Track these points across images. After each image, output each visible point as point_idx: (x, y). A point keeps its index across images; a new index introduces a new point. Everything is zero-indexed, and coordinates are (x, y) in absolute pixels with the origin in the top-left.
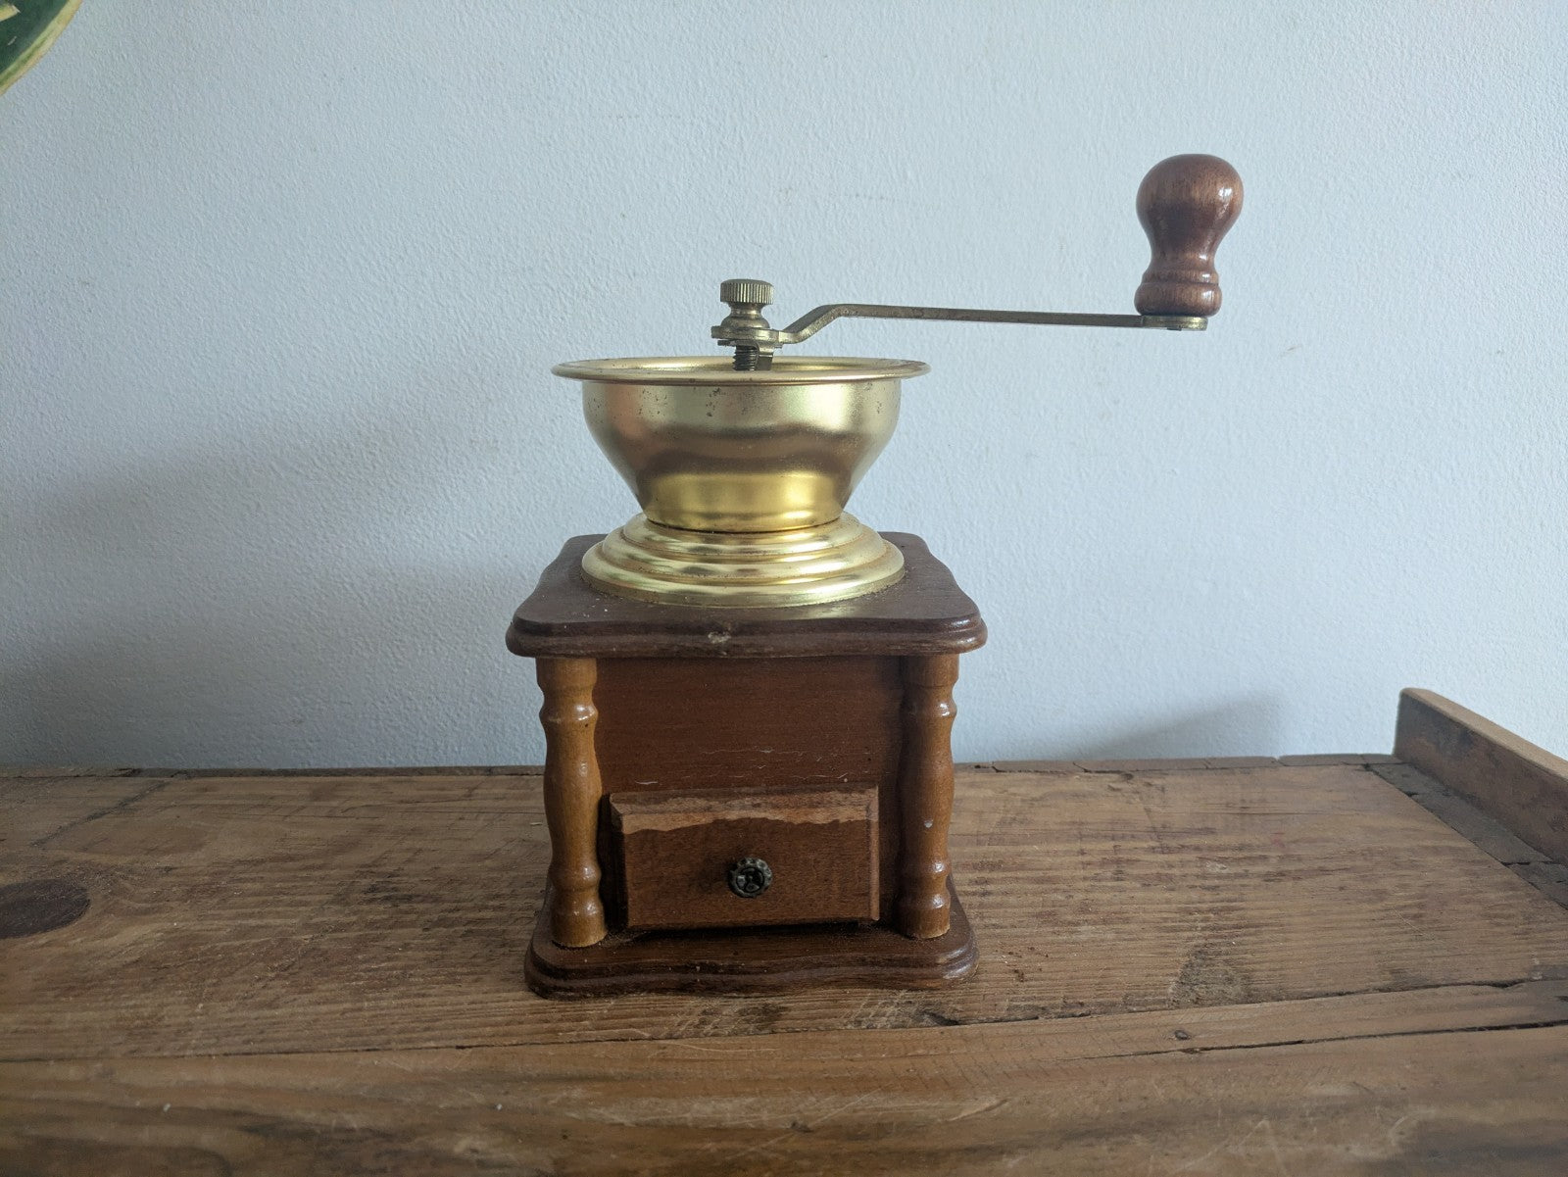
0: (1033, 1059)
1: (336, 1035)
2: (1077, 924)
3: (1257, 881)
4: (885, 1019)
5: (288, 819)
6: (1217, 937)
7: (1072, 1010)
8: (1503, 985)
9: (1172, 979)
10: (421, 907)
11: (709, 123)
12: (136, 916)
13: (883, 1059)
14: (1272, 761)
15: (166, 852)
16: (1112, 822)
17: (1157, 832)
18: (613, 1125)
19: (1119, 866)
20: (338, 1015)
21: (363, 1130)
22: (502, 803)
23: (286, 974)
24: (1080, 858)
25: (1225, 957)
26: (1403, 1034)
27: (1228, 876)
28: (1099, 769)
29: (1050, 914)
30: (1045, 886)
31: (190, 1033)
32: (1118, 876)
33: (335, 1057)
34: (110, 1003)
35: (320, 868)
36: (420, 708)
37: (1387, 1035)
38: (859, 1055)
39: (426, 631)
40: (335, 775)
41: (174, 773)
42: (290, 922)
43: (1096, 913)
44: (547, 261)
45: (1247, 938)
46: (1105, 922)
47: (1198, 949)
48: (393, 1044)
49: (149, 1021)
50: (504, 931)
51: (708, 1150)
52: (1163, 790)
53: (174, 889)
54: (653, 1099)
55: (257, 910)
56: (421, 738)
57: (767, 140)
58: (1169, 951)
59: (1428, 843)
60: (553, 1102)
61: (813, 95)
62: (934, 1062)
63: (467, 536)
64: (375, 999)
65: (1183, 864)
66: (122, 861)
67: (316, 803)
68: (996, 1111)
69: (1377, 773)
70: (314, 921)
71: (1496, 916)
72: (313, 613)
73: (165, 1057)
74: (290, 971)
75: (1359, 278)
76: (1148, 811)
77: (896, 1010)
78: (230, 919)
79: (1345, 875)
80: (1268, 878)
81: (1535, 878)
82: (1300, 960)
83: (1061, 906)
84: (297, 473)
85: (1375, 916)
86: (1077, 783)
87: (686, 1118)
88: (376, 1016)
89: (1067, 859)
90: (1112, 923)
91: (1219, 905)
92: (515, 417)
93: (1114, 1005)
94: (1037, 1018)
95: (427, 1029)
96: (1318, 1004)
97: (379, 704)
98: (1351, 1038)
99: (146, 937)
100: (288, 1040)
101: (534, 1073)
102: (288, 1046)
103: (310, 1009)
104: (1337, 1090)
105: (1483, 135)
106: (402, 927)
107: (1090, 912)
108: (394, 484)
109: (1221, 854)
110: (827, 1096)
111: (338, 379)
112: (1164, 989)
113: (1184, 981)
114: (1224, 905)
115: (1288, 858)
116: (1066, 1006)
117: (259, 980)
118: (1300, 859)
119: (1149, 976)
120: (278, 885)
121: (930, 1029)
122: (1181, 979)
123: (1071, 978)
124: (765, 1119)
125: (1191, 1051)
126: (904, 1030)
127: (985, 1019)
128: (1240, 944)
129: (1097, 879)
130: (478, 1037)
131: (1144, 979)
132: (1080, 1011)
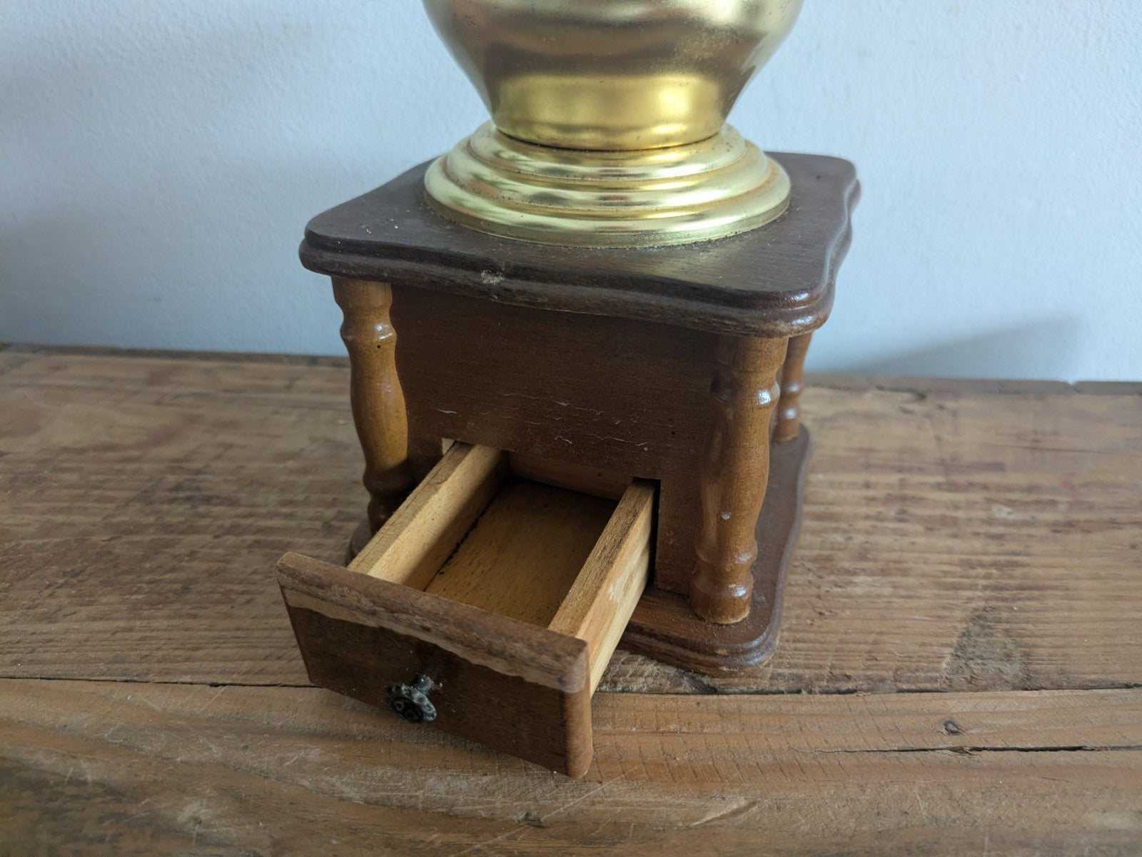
0: (790, 748)
2: (854, 573)
3: (1043, 532)
4: (642, 680)
5: (120, 405)
6: (997, 599)
7: (840, 687)
9: (946, 651)
10: (217, 510)
13: (631, 733)
14: (1066, 386)
16: (901, 451)
17: (948, 465)
18: (342, 799)
19: (902, 502)
20: (109, 635)
21: (95, 783)
22: (315, 398)
23: (74, 581)
24: (865, 492)
25: (1005, 626)
27: (1014, 524)
28: (893, 387)
29: (827, 559)
30: (826, 524)
33: (92, 687)
35: (137, 460)
38: (609, 727)
41: (37, 349)
42: (93, 519)
43: (875, 560)
45: (1028, 603)
46: (884, 572)
47: (977, 613)
48: (151, 677)
50: (289, 543)
51: (432, 842)
52: (955, 414)
54: (388, 769)
55: (67, 505)
58: (946, 613)
60: (289, 763)
62: (685, 743)
64: (150, 618)
65: (970, 505)
67: (149, 388)
68: (742, 816)
70: (114, 521)
72: (156, 200)
74: (80, 577)
76: (938, 439)
77: (655, 668)
78: (41, 513)
79: (1137, 531)
80: (1056, 528)
82: (1085, 636)
83: (839, 550)
86: (870, 402)
87: (417, 797)
88: (143, 639)
89: (852, 492)
90: (890, 575)
91: (1002, 558)
93: (882, 680)
94: (799, 692)
95: (188, 659)
96: (1103, 697)
100: (53, 662)
101: (277, 725)
102: (51, 670)
103: (86, 625)
104: (1120, 821)
106: (195, 533)
107: (869, 559)
109: (1009, 496)
112: (938, 662)
113: (959, 654)
114: (1008, 558)
115: (1077, 505)
116: (833, 678)
117: (48, 586)
118: (1091, 507)
119: (923, 644)
120: (93, 478)
121: (687, 697)
122: (956, 650)
123: (841, 642)
124: (498, 805)
125: (958, 750)
126: (661, 696)
127: (745, 689)
128: (1022, 610)
129: (879, 518)
130: (233, 673)
131: (917, 648)
132: (846, 686)
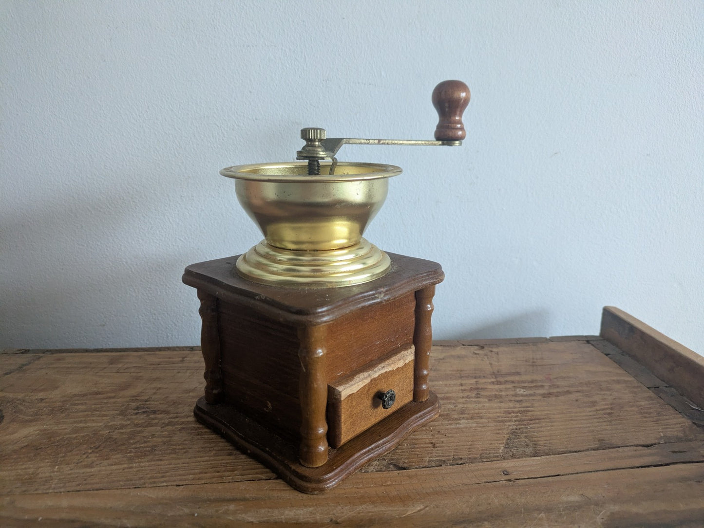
0: (439, 486)
1: (120, 481)
2: (460, 420)
3: (539, 398)
4: (372, 467)
5: (98, 374)
6: (522, 425)
7: (457, 462)
8: (647, 446)
9: (501, 445)
10: (160, 416)
11: (290, 49)
12: (25, 423)
13: (370, 487)
14: (546, 339)
15: (41, 391)
16: (475, 370)
17: (495, 374)
18: (248, 522)
19: (478, 390)
20: (121, 471)
23: (97, 450)
24: (461, 388)
25: (525, 435)
26: (603, 470)
27: (526, 395)
28: (470, 344)
29: (447, 415)
30: (445, 401)
31: (51, 481)
32: (478, 396)
33: (119, 491)
34: (13, 467)
35: (114, 397)
36: (160, 318)
37: (597, 471)
38: (361, 486)
39: (162, 283)
40: (120, 352)
41: (45, 351)
42: (99, 424)
43: (468, 414)
44: (215, 113)
45: (534, 425)
46: (472, 418)
47: (513, 431)
48: (147, 485)
49: (32, 476)
52: (497, 353)
53: (44, 409)
54: (266, 509)
55: (83, 419)
56: (160, 332)
57: (317, 57)
58: (500, 432)
59: (615, 378)
60: (220, 512)
61: (338, 37)
62: (395, 488)
63: (180, 240)
64: (139, 462)
65: (507, 389)
66: (20, 396)
67: (111, 366)
68: (422, 512)
69: (592, 345)
70: (110, 424)
71: (644, 413)
72: (109, 276)
73: (39, 494)
74: (99, 449)
75: (586, 121)
76: (491, 364)
77: (377, 462)
78: (71, 423)
79: (578, 394)
80: (544, 396)
81: (661, 395)
82: (558, 435)
83: (452, 411)
84: (100, 211)
85: (591, 414)
86: (459, 351)
87: (281, 518)
88: (138, 471)
89: (455, 388)
90: (475, 419)
91: (522, 409)
92: (202, 186)
93: (475, 458)
94: (441, 466)
95: (163, 477)
96: (566, 457)
97: (140, 317)
98: (581, 473)
99: (31, 434)
100: (96, 483)
101: (212, 498)
102: (98, 486)
103: (109, 468)
104: (574, 498)
105: (642, 57)
106: (151, 426)
107: (465, 414)
108: (145, 216)
109: (523, 385)
110: (346, 506)
111: (118, 168)
112: (498, 450)
113: (507, 446)
114: (524, 409)
115: (553, 386)
116: (454, 459)
117: (84, 454)
118: (558, 387)
119: (491, 444)
120: (93, 406)
121: (393, 472)
122: (505, 445)
123: (457, 446)
124: (318, 518)
125: (510, 480)
126: (382, 472)
127: (418, 466)
128: (531, 428)
129: (468, 397)
130: (186, 480)
131: (489, 445)
132: (460, 462)
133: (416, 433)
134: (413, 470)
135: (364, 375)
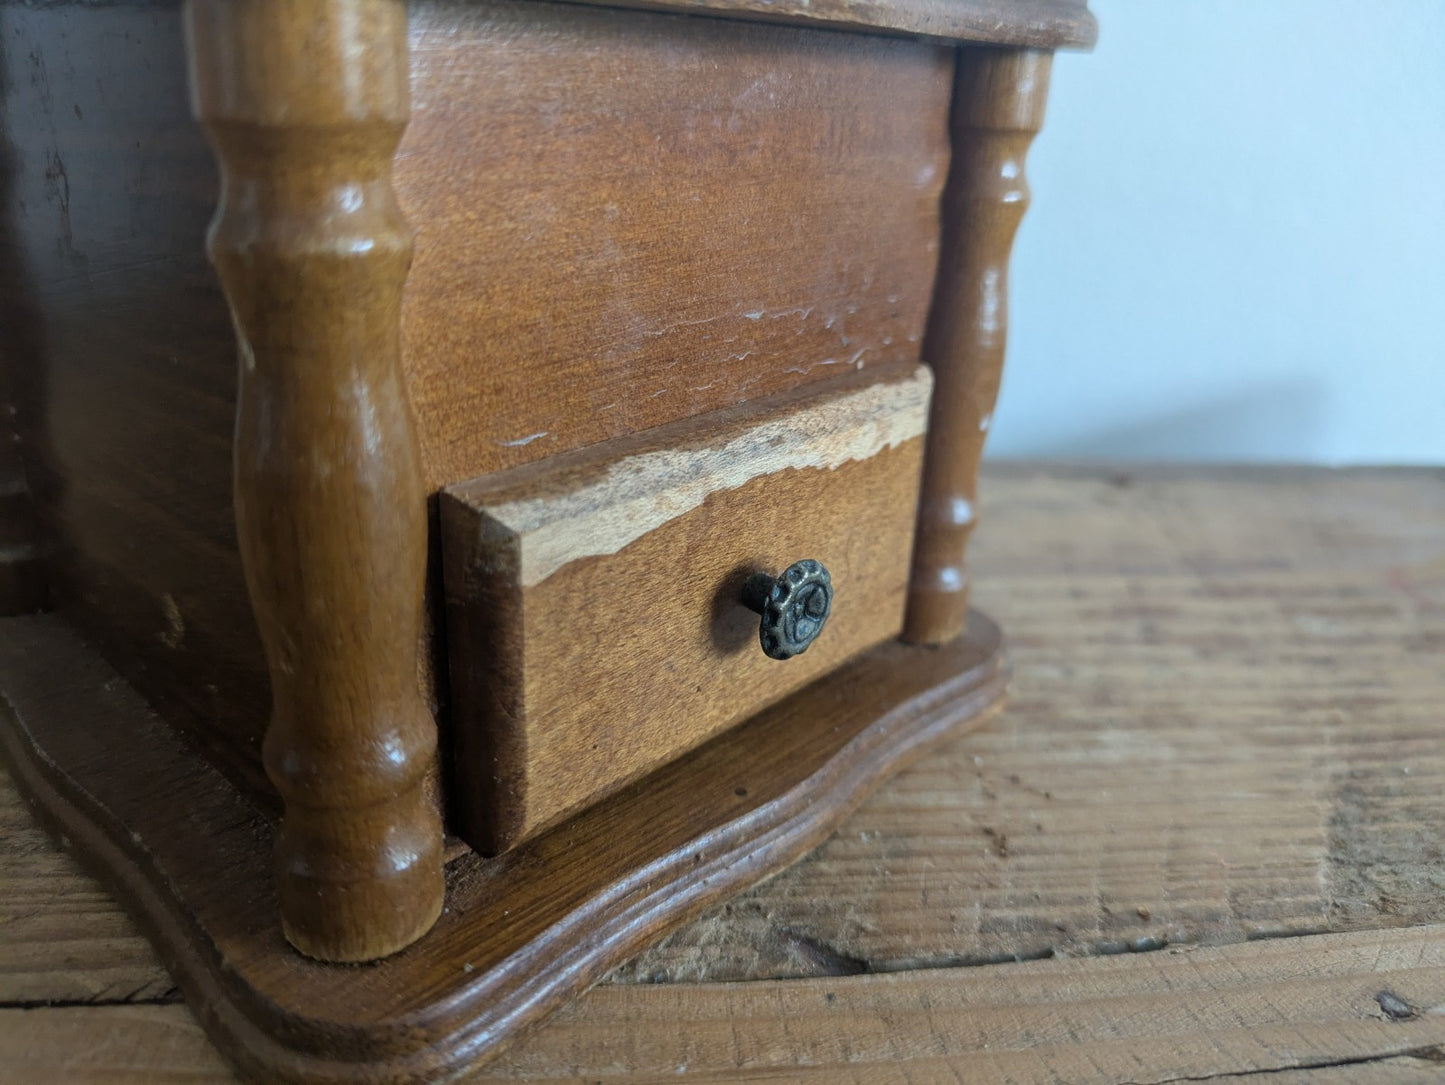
2: (1095, 726)
3: (1395, 650)
4: (693, 953)
6: (1366, 757)
7: (1127, 933)
9: (1314, 852)
16: (1116, 546)
17: (1196, 564)
24: (1075, 604)
25: (1401, 802)
27: (1341, 641)
29: (1043, 705)
32: (1151, 636)
43: (1127, 704)
45: (1425, 760)
46: (1150, 723)
47: (1343, 782)
52: (1183, 503)
58: (1288, 785)
65: (1257, 617)
77: (723, 926)
80: (1412, 644)
83: (1056, 690)
89: (1053, 604)
90: (1163, 726)
91: (1346, 692)
93: (1214, 917)
94: (1048, 954)
107: (1114, 704)
109: (1314, 602)
112: (1309, 875)
113: (1341, 856)
114: (1354, 692)
116: (1110, 921)
119: (1266, 843)
121: (802, 983)
122: (1332, 849)
123: (1109, 849)
125: (1430, 1054)
126: (740, 986)
127: (929, 956)
128: (1419, 773)
129: (1114, 640)
131: (1257, 850)
132: (1143, 935)
133: (909, 782)
134: (905, 976)
135: (667, 463)
